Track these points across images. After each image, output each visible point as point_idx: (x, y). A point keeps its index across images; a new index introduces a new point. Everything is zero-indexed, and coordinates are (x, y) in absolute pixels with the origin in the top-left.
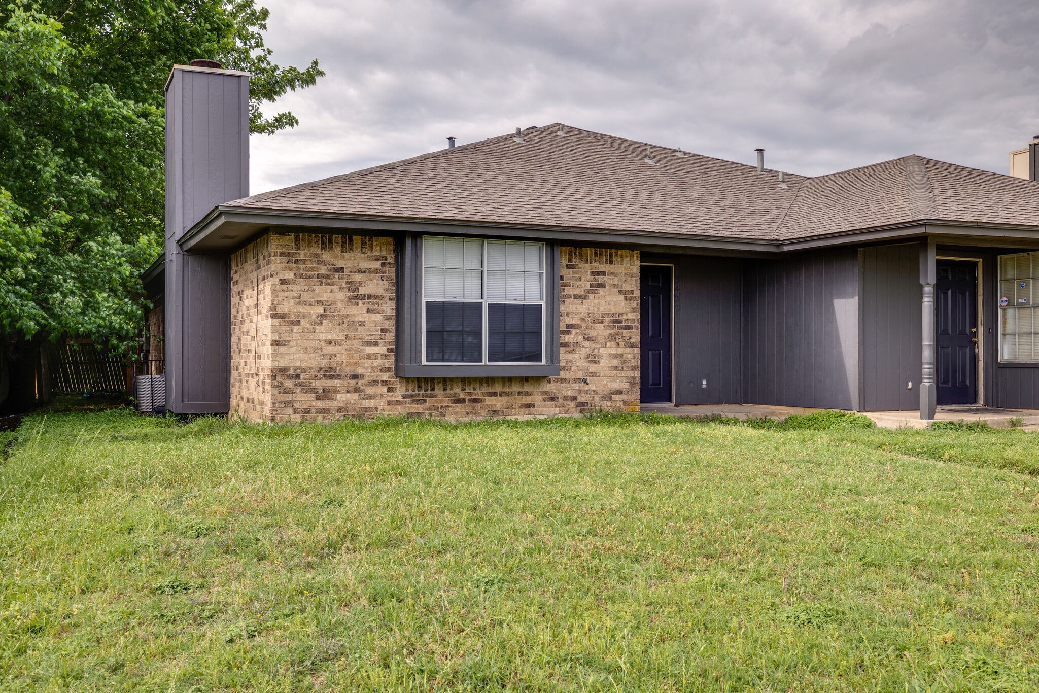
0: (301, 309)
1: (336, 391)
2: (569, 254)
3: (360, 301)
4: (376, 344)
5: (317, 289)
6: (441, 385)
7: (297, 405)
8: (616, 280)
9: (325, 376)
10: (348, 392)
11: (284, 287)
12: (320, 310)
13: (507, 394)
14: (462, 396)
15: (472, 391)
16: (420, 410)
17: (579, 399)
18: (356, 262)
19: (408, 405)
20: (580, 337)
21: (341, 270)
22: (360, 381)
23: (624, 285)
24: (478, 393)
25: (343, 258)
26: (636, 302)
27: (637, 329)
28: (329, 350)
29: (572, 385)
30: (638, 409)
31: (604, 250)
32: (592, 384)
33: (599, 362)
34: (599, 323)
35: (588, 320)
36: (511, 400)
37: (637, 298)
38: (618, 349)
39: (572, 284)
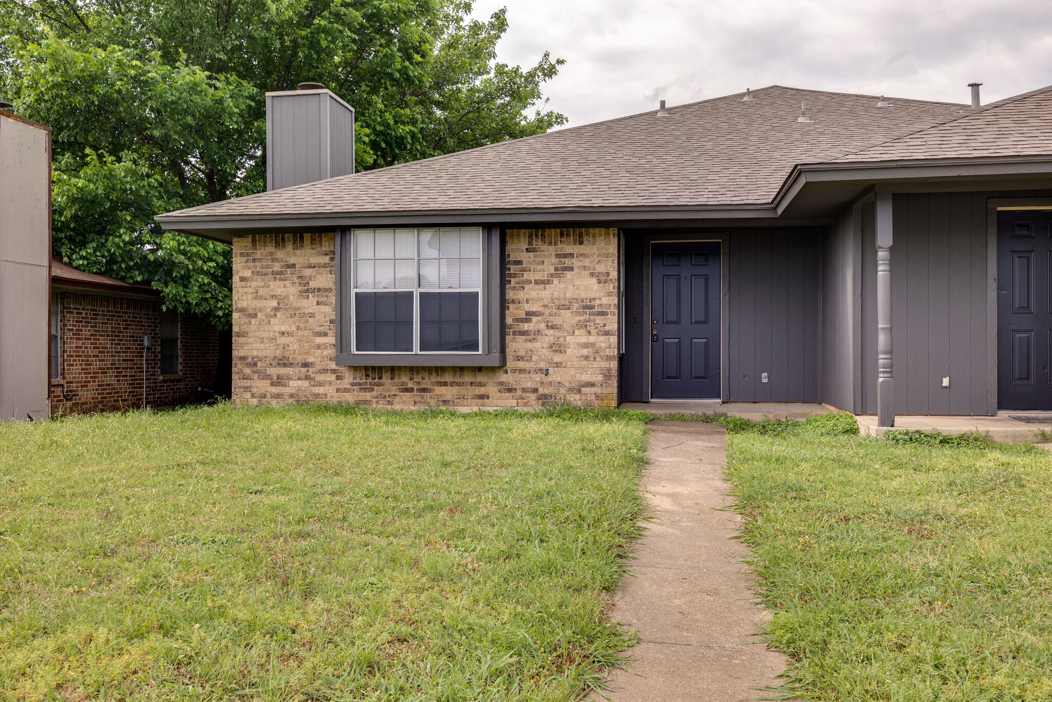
0: (258, 304)
1: (289, 378)
2: (529, 237)
3: (310, 295)
4: (325, 334)
5: (272, 284)
7: (254, 390)
8: (587, 262)
9: (279, 364)
10: (299, 379)
12: (274, 303)
13: (458, 384)
14: (410, 385)
15: (420, 380)
16: (368, 398)
17: (541, 391)
18: (307, 258)
19: (355, 393)
20: (542, 325)
21: (293, 266)
22: (311, 370)
23: (597, 267)
24: (427, 382)
25: (295, 255)
26: (612, 286)
27: (614, 315)
28: (282, 340)
29: (532, 376)
30: (614, 403)
31: (572, 230)
32: (556, 376)
33: (565, 352)
34: (565, 309)
35: (552, 307)
36: (463, 390)
37: (614, 280)
38: (589, 337)
39: (532, 269)
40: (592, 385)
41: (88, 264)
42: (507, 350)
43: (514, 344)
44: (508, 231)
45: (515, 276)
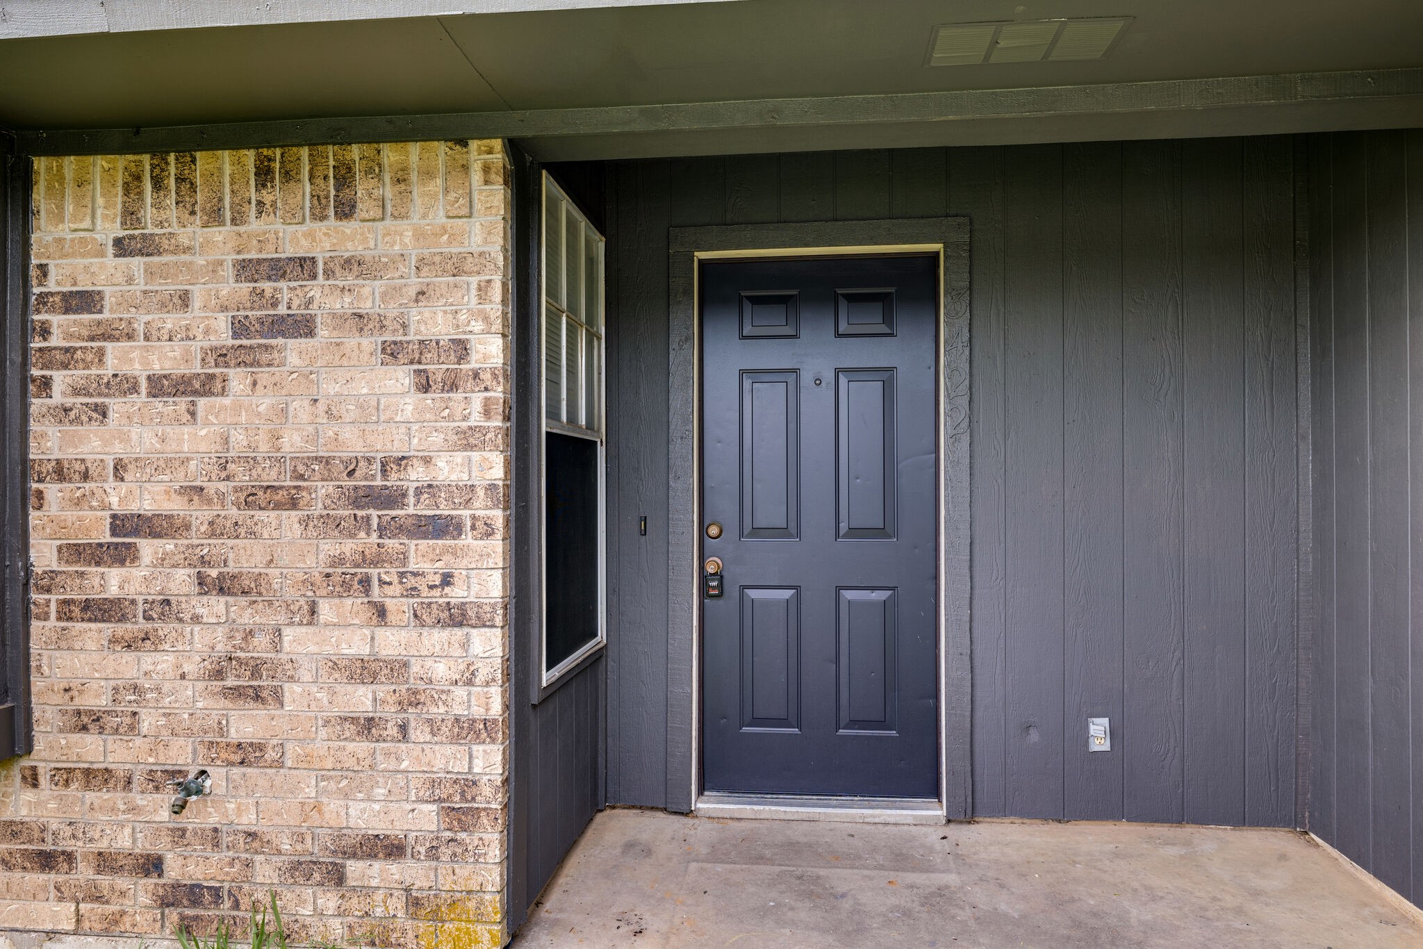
2: (127, 192)
8: (369, 296)
17: (174, 870)
20: (182, 574)
23: (414, 316)
26: (477, 400)
27: (489, 534)
29: (140, 800)
31: (305, 152)
32: (234, 803)
33: (278, 697)
34: (278, 506)
35: (221, 496)
37: (486, 376)
38: (381, 633)
39: (140, 329)
40: (394, 849)
42: (37, 684)
43: (62, 658)
44: (40, 164)
45: (68, 357)
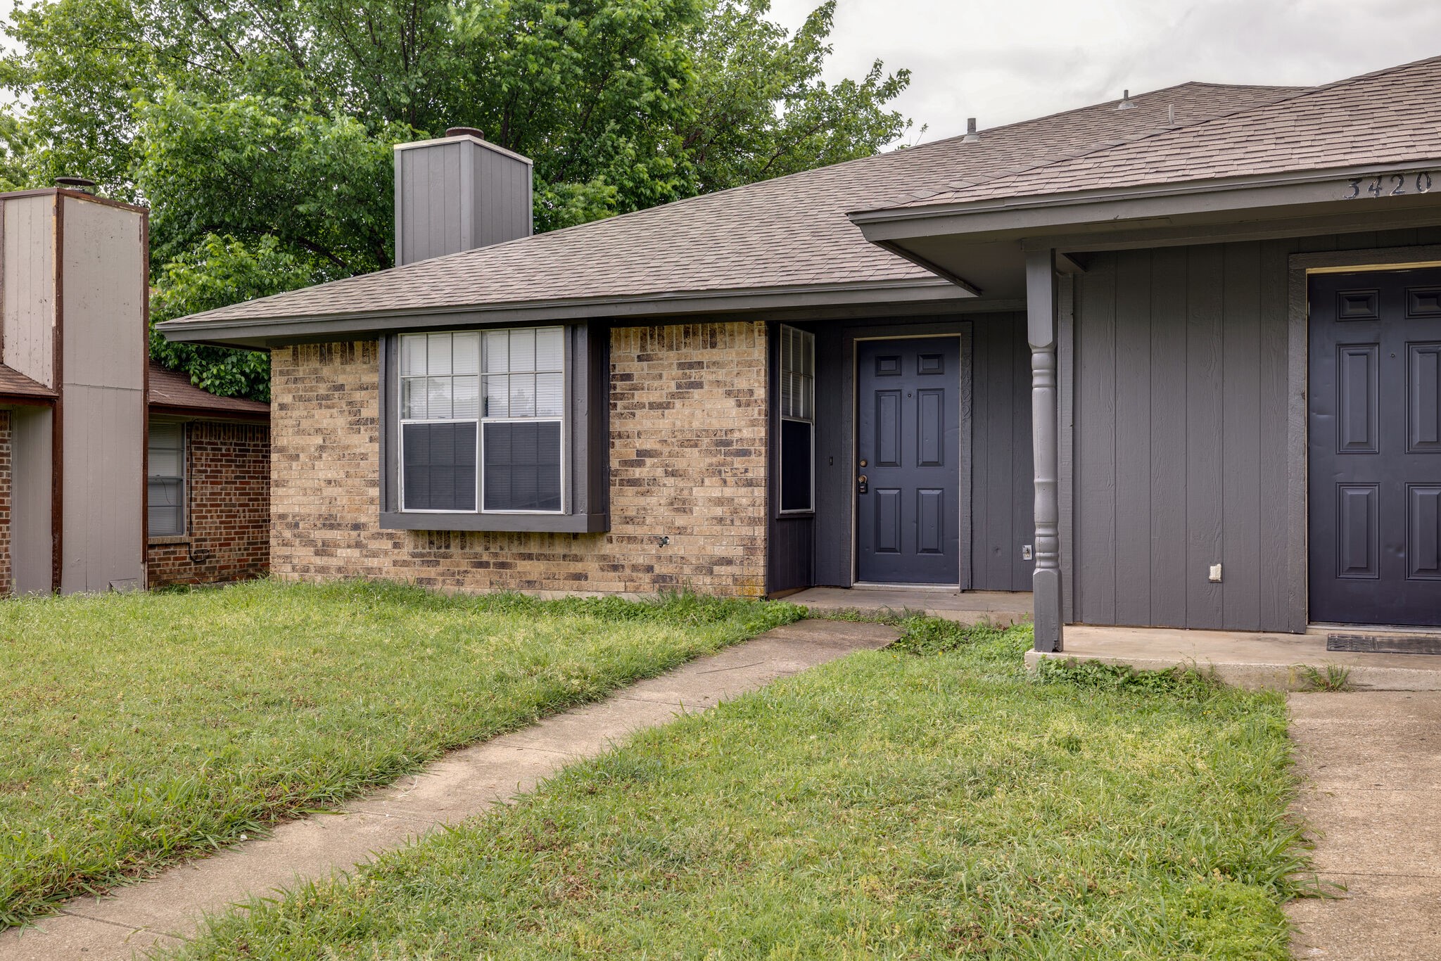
0: (300, 441)
1: (337, 546)
2: (642, 339)
3: (362, 427)
4: (374, 484)
5: (318, 413)
6: (458, 541)
7: (296, 561)
8: (721, 375)
9: (324, 525)
10: (349, 547)
11: (283, 413)
12: (319, 440)
13: (547, 558)
14: (485, 558)
15: (498, 551)
16: (433, 576)
17: (657, 570)
18: (358, 375)
19: (417, 567)
20: (660, 470)
21: (341, 387)
22: (363, 533)
23: (736, 381)
24: (507, 554)
25: (344, 372)
26: (756, 411)
27: (760, 455)
28: (329, 491)
29: (646, 547)
30: (760, 591)
31: (700, 326)
32: (677, 547)
33: (691, 512)
34: (691, 446)
35: (673, 443)
36: (552, 567)
37: (759, 402)
38: (725, 489)
39: (646, 386)
40: (729, 562)
41: (221, 385)
42: (612, 508)
43: (621, 499)
44: (613, 330)
45: (622, 397)
